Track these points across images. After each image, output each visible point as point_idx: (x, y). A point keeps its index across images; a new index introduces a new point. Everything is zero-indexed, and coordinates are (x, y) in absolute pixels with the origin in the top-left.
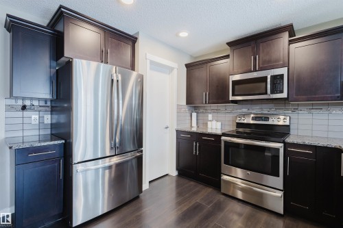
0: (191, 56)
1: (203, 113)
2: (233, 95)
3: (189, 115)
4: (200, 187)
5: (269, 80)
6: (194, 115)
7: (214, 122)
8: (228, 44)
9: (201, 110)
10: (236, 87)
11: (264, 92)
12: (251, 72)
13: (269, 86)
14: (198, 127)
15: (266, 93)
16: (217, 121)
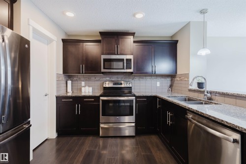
0: (66, 34)
1: (77, 80)
2: (104, 68)
3: (65, 82)
4: (82, 138)
5: (125, 61)
6: (69, 82)
7: (87, 87)
8: (100, 33)
9: (75, 79)
10: (106, 63)
11: (122, 67)
12: (115, 54)
13: (125, 64)
14: (73, 92)
15: (123, 69)
16: (89, 86)
